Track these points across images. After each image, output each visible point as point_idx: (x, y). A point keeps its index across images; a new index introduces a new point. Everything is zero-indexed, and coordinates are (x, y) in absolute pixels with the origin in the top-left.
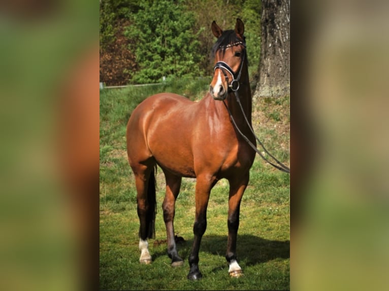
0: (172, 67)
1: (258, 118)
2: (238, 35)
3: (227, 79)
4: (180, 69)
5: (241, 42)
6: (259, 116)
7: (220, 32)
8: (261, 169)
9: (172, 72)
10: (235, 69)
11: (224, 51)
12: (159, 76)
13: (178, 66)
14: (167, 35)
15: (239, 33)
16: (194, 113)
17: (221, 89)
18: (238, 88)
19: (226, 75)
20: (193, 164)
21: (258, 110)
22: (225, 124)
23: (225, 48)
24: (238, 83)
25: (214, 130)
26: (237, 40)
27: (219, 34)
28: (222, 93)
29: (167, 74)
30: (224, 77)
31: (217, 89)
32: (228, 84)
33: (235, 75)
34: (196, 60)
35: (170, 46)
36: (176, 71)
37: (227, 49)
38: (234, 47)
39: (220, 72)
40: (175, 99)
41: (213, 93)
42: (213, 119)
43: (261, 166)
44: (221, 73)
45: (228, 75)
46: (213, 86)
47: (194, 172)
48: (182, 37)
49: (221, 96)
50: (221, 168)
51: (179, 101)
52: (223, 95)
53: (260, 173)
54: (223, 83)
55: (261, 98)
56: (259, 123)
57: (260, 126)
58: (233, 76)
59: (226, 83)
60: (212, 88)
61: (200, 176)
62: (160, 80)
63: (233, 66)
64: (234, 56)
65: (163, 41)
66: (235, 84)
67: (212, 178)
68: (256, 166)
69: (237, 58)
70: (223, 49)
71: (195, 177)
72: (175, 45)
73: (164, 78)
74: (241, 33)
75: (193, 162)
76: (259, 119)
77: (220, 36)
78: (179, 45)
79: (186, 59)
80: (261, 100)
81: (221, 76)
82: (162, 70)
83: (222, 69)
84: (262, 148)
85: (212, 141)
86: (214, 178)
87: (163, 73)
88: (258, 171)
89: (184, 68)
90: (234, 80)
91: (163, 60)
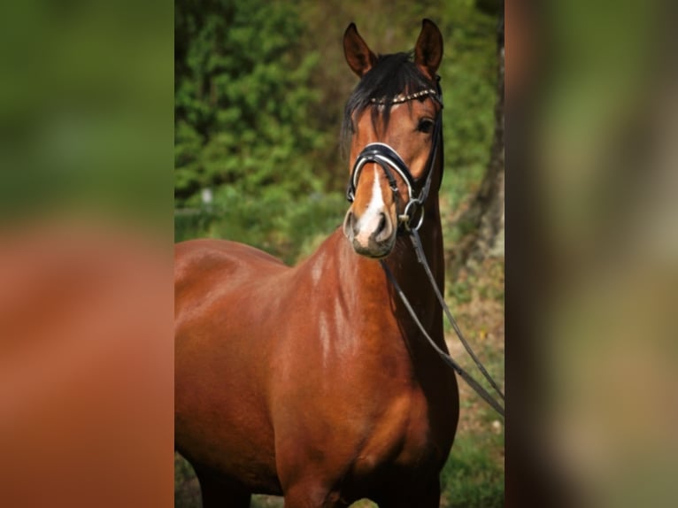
0: (232, 163)
1: (481, 320)
2: (423, 69)
3: (396, 197)
4: (253, 170)
5: (432, 91)
6: (484, 314)
7: (367, 59)
8: (489, 474)
9: (232, 177)
10: (417, 168)
11: (387, 114)
12: (193, 188)
13: (249, 162)
14: (218, 71)
15: (425, 64)
16: (277, 302)
17: (383, 225)
18: (421, 222)
19: (393, 184)
20: (274, 455)
21: (483, 296)
22: (363, 333)
23: (389, 104)
24: (423, 209)
25: (333, 351)
26: (421, 83)
27: (363, 64)
28: (382, 237)
29: (217, 182)
30: (389, 189)
31: (368, 224)
32: (400, 211)
33: (417, 185)
34: (302, 146)
35: (225, 103)
36: (242, 176)
37: (396, 107)
38: (416, 104)
39: (377, 174)
40: (233, 258)
41: (356, 232)
42: (331, 320)
43: (488, 464)
44: (381, 178)
45: (399, 183)
46: (357, 212)
47: (275, 478)
48: (262, 79)
49: (380, 244)
50: (352, 466)
51: (242, 263)
52: (386, 241)
53: (486, 486)
54: (388, 206)
55: (492, 262)
56: (486, 336)
57: (489, 343)
58: (410, 189)
59: (393, 208)
60: (353, 219)
61: (294, 491)
62: (193, 200)
63: (411, 159)
64: (414, 131)
65: (207, 87)
66: (414, 214)
67: (327, 497)
68: (474, 463)
69: (423, 135)
70: (381, 108)
71: (280, 493)
72: (241, 102)
73: (206, 196)
74: (433, 64)
75: (273, 448)
76: (485, 322)
77: (365, 71)
78: (252, 99)
79: (270, 143)
80: (493, 266)
81: (382, 187)
82: (201, 171)
83: (383, 165)
84: (492, 409)
85: (325, 386)
86: (336, 497)
87: (204, 179)
88: (480, 480)
89: (267, 168)
90: (412, 201)
91: (206, 142)
